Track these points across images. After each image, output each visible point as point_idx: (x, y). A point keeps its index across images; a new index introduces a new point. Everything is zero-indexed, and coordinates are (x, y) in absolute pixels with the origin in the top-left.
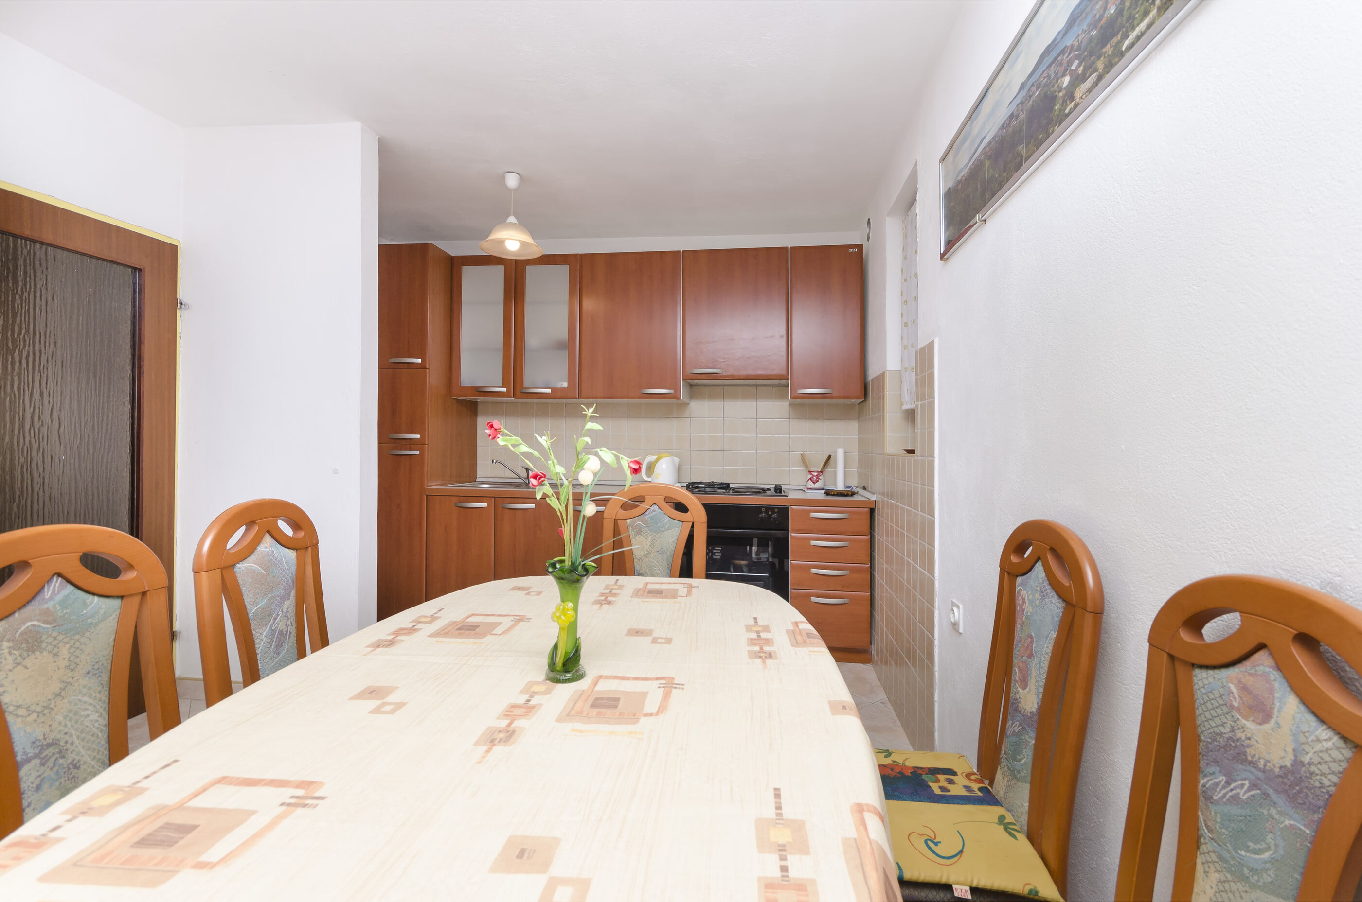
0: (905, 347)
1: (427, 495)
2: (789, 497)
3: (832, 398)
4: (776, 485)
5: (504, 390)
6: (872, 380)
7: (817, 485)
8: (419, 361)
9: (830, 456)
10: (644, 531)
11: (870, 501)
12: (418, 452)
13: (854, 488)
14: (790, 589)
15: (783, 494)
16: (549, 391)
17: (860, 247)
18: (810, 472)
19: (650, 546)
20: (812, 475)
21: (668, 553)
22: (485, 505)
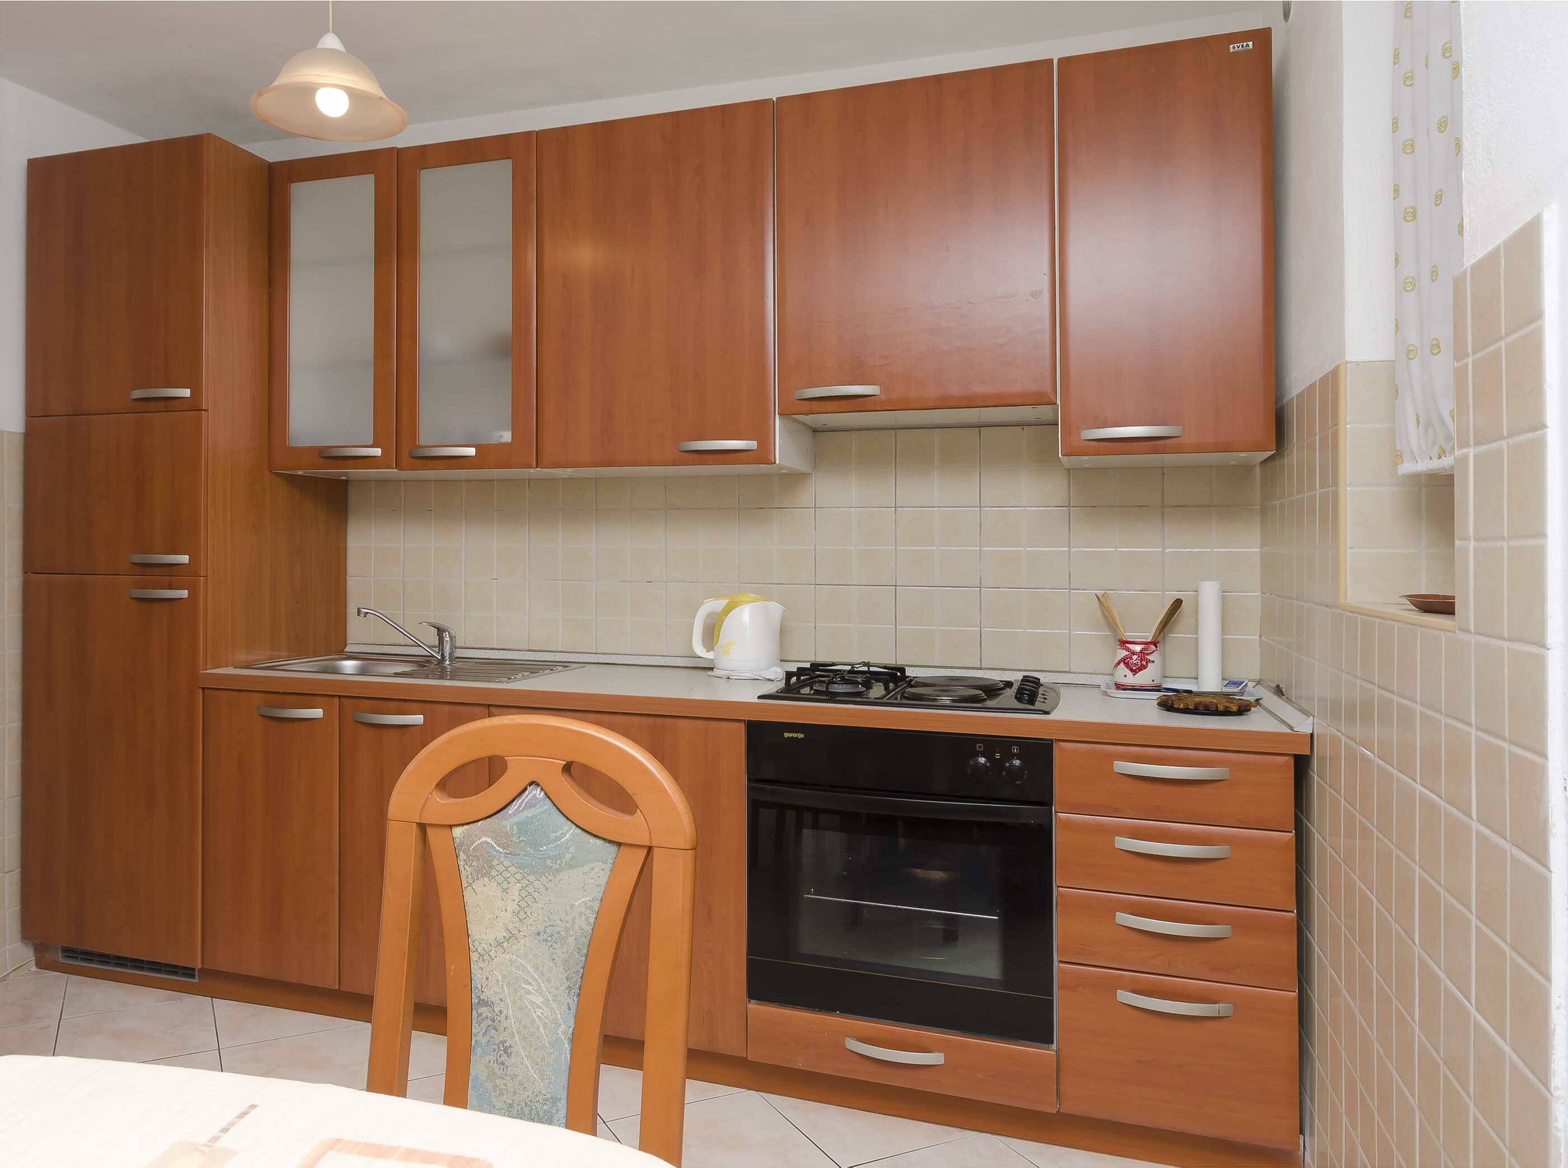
0: (1405, 286)
1: (203, 689)
2: (1054, 716)
3: (1179, 450)
4: (1026, 679)
5: (377, 452)
6: (1300, 396)
7: (1143, 678)
8: (186, 393)
9: (1178, 603)
10: (501, 868)
11: (1295, 737)
12: (184, 594)
13: (1251, 684)
14: (1056, 963)
15: (1038, 705)
16: (471, 451)
17: (1263, 37)
18: (1123, 643)
19: (516, 914)
20: (1128, 649)
21: (571, 940)
22: (318, 713)
